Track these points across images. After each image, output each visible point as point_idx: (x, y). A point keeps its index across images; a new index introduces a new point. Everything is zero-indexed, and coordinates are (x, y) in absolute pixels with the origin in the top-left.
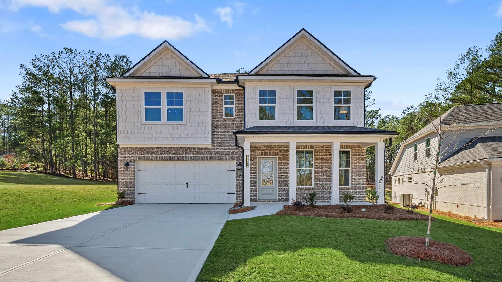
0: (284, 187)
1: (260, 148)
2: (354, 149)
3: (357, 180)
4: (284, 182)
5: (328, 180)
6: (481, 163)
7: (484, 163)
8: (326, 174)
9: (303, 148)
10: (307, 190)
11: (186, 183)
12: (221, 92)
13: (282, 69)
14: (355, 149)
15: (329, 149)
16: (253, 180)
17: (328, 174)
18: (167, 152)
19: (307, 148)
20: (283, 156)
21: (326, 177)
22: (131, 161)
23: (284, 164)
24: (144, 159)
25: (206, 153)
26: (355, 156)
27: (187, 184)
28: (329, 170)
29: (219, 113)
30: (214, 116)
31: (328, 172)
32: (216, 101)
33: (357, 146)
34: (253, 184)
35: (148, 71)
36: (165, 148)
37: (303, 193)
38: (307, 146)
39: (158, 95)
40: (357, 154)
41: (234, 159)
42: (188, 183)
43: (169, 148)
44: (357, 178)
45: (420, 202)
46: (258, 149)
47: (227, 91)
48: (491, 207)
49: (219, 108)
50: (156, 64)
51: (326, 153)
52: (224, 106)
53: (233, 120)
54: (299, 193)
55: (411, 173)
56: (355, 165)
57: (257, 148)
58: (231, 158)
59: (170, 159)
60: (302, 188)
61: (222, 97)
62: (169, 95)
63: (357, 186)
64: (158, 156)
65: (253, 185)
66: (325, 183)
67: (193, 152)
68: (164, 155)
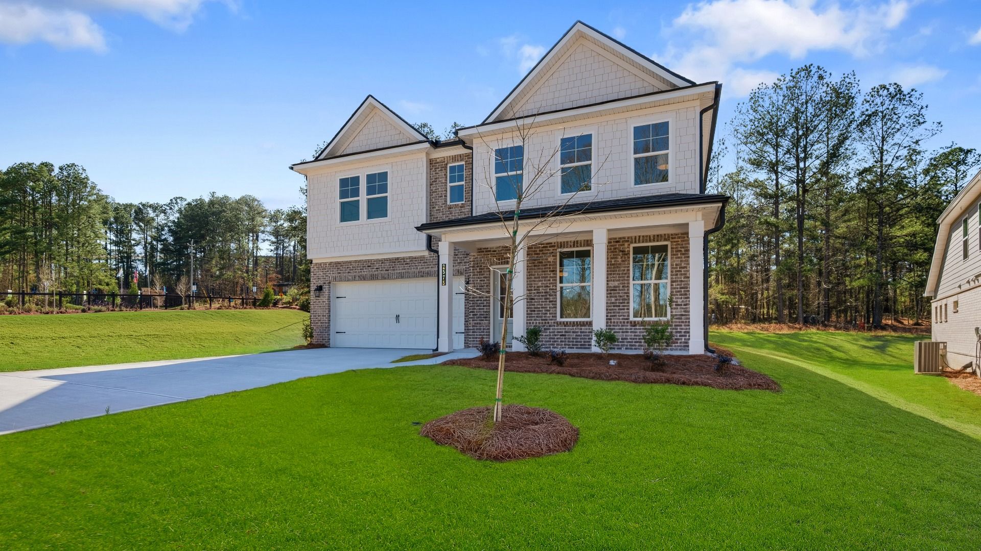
0: (535, 320)
1: (494, 251)
2: (675, 242)
3: (681, 305)
4: (535, 311)
5: (619, 306)
8: (615, 293)
9: (571, 246)
10: (578, 326)
11: (397, 316)
12: (444, 162)
13: (544, 104)
14: (678, 241)
15: (621, 245)
16: (484, 309)
17: (619, 293)
18: (369, 266)
19: (577, 246)
20: (533, 263)
21: (616, 300)
22: (324, 283)
23: (535, 278)
24: (341, 280)
25: (422, 265)
26: (678, 255)
28: (621, 286)
29: (441, 197)
30: (433, 202)
31: (620, 290)
32: (436, 178)
33: (682, 234)
34: (484, 315)
35: (351, 145)
37: (570, 332)
38: (577, 241)
39: (356, 180)
40: (681, 251)
41: (462, 274)
42: (399, 316)
44: (683, 301)
45: (968, 362)
46: (491, 254)
47: (453, 159)
49: (441, 189)
50: (361, 133)
51: (616, 252)
52: (449, 185)
53: (461, 207)
54: (562, 332)
55: (958, 290)
56: (677, 275)
57: (490, 251)
58: (458, 271)
59: (372, 278)
60: (567, 322)
61: (446, 169)
62: (371, 178)
63: (681, 319)
64: (357, 274)
65: (484, 317)
66: (614, 313)
67: (402, 264)
68: (365, 272)
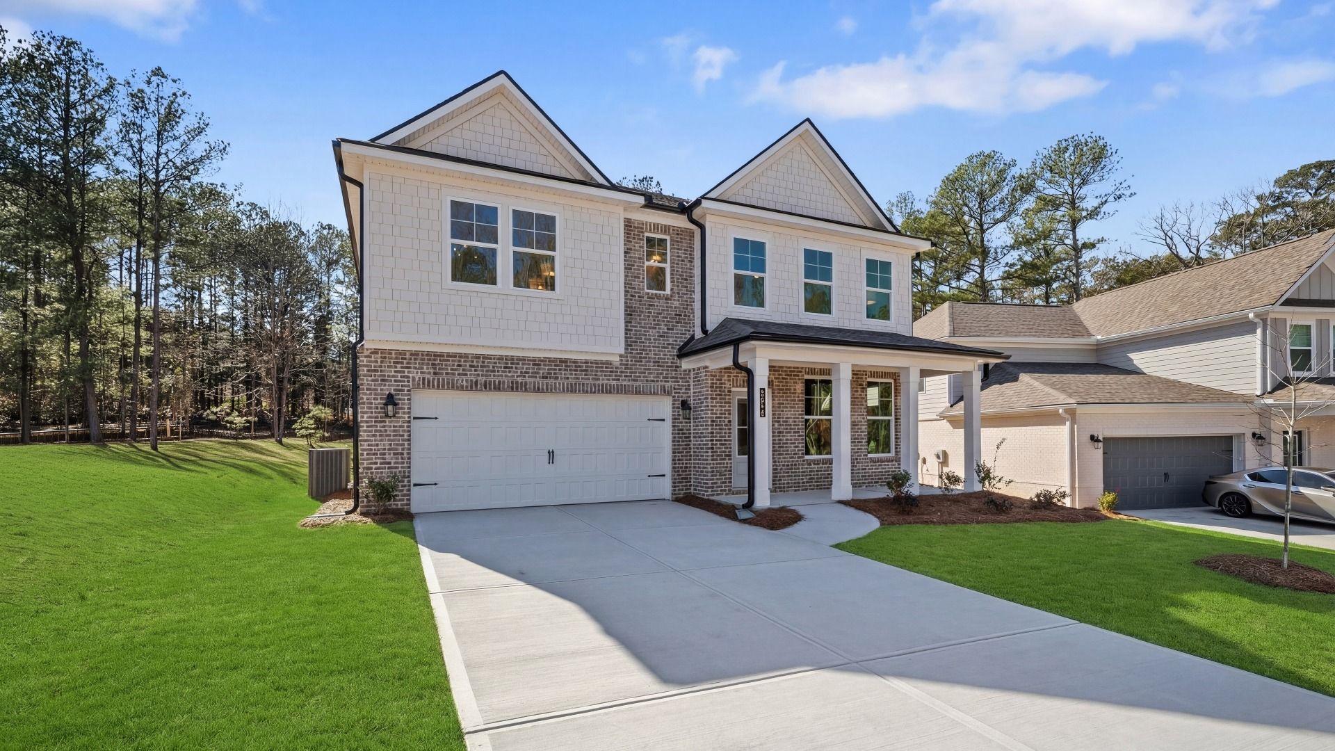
0: (783, 458)
4: (782, 447)
6: (1061, 411)
7: (1066, 411)
9: (815, 374)
10: (822, 464)
11: (549, 452)
12: (642, 228)
17: (861, 429)
19: (820, 375)
20: (782, 389)
22: (399, 390)
23: (783, 407)
25: (606, 376)
27: (551, 454)
28: (863, 421)
29: (637, 277)
31: (861, 425)
35: (443, 140)
36: (501, 358)
39: (489, 214)
42: (553, 452)
43: (512, 358)
47: (655, 228)
48: (1077, 486)
49: (637, 266)
50: (466, 125)
52: (646, 263)
53: (668, 300)
59: (514, 388)
61: (641, 239)
62: (521, 218)
64: (481, 379)
